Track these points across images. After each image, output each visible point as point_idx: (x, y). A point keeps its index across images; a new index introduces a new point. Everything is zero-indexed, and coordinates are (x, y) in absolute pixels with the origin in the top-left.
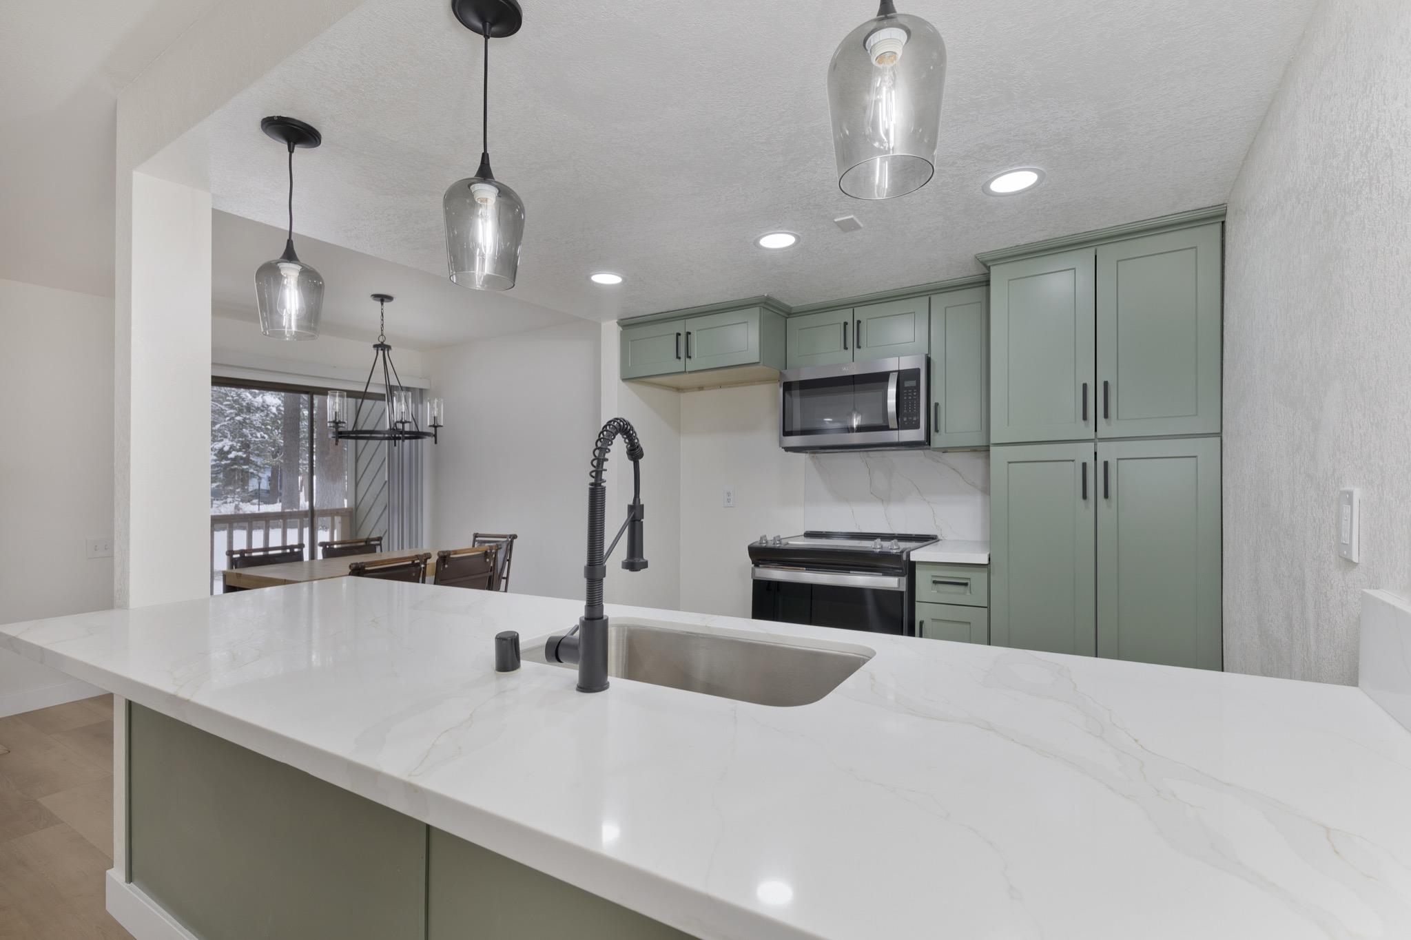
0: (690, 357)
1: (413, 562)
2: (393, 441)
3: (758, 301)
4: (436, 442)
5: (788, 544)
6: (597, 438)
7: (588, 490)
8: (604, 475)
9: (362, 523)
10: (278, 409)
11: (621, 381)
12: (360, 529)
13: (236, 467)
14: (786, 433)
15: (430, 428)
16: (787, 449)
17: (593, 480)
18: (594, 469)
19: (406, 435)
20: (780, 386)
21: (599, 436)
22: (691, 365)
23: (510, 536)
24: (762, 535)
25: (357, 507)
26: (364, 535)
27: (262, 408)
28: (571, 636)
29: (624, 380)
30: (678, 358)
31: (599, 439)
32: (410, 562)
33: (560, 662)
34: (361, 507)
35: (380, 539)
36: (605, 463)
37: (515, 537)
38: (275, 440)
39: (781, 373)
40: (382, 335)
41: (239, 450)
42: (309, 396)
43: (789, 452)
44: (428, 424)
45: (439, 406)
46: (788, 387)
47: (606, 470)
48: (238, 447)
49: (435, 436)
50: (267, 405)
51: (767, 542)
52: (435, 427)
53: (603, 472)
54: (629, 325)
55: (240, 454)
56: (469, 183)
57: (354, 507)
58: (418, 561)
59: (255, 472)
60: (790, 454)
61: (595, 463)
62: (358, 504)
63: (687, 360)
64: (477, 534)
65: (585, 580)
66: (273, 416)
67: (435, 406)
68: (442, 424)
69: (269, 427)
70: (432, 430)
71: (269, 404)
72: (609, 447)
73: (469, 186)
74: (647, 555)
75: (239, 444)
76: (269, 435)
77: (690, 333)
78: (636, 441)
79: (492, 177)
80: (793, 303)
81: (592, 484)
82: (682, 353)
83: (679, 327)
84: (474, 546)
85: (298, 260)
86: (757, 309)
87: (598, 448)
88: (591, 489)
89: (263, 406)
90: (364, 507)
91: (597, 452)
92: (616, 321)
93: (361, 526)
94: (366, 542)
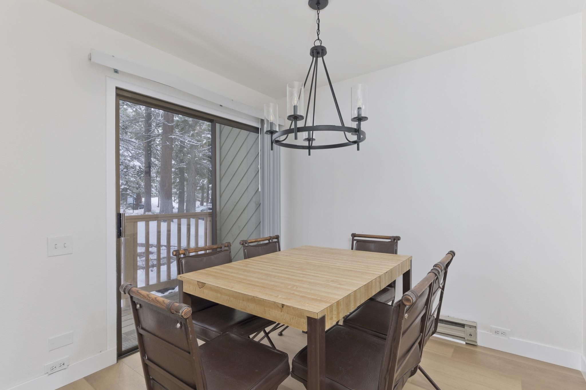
2: (308, 150)
4: (358, 149)
13: (124, 192)
25: (221, 211)
27: (133, 167)
37: (398, 238)
38: (138, 181)
40: (318, 39)
41: (125, 185)
48: (125, 184)
55: (126, 186)
59: (132, 195)
66: (138, 170)
75: (125, 182)
94: (269, 240)
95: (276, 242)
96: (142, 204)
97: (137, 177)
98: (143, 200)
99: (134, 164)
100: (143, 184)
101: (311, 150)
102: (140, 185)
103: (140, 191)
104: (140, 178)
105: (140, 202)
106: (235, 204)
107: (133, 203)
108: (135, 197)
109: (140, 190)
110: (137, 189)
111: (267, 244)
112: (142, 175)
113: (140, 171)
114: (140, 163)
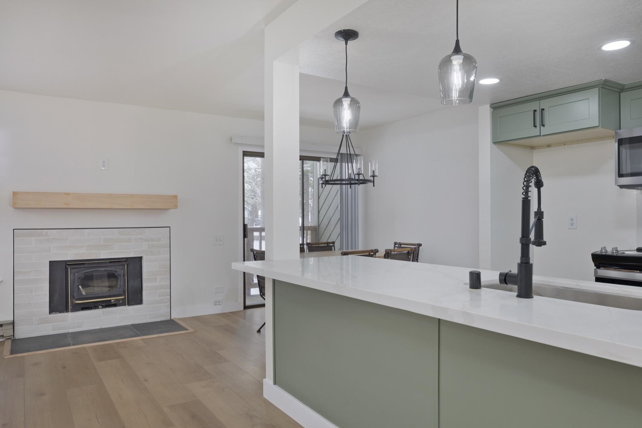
0: (544, 126)
1: (369, 253)
3: (598, 84)
4: (374, 186)
5: (624, 253)
6: (524, 176)
7: (521, 201)
8: (530, 194)
9: (322, 235)
10: (255, 171)
11: (493, 144)
12: (320, 238)
14: (620, 175)
15: (371, 177)
16: (622, 187)
17: (524, 196)
18: (524, 191)
19: (360, 182)
20: (616, 142)
21: (525, 175)
22: (544, 131)
23: (418, 244)
24: (602, 246)
25: (319, 226)
26: (324, 240)
28: (510, 272)
29: (495, 143)
30: (535, 126)
31: (525, 177)
32: (368, 254)
33: (507, 284)
34: (321, 226)
35: (333, 243)
36: (529, 188)
39: (616, 133)
42: (302, 161)
43: (623, 189)
44: (370, 175)
45: (375, 165)
46: (621, 142)
47: (530, 191)
49: (374, 182)
50: (250, 168)
51: (606, 251)
52: (374, 176)
53: (529, 192)
54: (496, 107)
56: (450, 56)
57: (317, 225)
58: (373, 253)
60: (624, 190)
61: (524, 188)
62: (320, 224)
63: (542, 127)
64: (396, 242)
65: (520, 244)
66: (253, 174)
67: (373, 164)
68: (377, 175)
69: (251, 181)
70: (372, 179)
71: (251, 167)
72: (531, 180)
73: (450, 58)
74: (545, 239)
76: (251, 185)
77: (543, 109)
78: (540, 178)
79: (461, 52)
80: (625, 82)
81: (523, 198)
82: (538, 123)
83: (536, 105)
84: (394, 248)
85: (350, 96)
86: (596, 90)
87: (525, 181)
88: (522, 200)
89: (248, 169)
90: (323, 226)
91: (525, 183)
92: (489, 105)
93: (321, 237)
94: (327, 244)
95: (332, 246)
96: (259, 219)
97: (252, 183)
98: (260, 213)
99: (249, 166)
100: (259, 191)
101: (352, 185)
102: (256, 193)
103: (257, 201)
104: (256, 184)
105: (256, 216)
106: (329, 219)
107: (248, 218)
108: (250, 209)
109: (256, 199)
110: (253, 198)
111: (325, 246)
112: (258, 179)
113: (256, 174)
114: (256, 164)
